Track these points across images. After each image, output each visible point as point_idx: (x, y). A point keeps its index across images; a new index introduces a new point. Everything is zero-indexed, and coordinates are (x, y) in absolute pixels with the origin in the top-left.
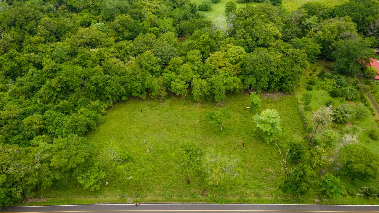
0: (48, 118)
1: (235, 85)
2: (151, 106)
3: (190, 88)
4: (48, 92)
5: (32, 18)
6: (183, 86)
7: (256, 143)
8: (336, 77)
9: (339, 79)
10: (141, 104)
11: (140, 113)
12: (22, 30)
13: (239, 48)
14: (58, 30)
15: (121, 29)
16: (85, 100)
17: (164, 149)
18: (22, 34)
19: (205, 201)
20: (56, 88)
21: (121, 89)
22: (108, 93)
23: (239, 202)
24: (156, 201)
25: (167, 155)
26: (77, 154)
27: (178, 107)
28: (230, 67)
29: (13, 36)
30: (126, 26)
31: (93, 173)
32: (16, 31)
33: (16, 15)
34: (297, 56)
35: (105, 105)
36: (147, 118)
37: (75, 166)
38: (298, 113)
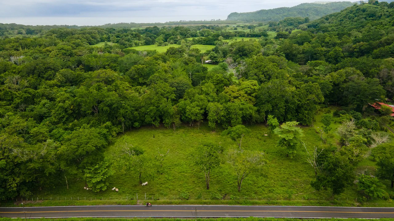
0: (56, 134)
1: (251, 111)
2: (164, 133)
3: (205, 114)
4: (59, 112)
5: (51, 68)
6: (198, 111)
7: (279, 160)
8: (352, 113)
9: (355, 114)
10: (154, 132)
11: (152, 138)
12: (39, 78)
14: (74, 79)
15: (136, 77)
17: (179, 163)
18: (39, 81)
19: (227, 203)
20: (68, 109)
21: (134, 113)
22: (121, 115)
23: (267, 205)
24: (171, 203)
25: (182, 167)
26: (88, 143)
27: (192, 134)
28: (245, 97)
29: (29, 82)
30: (142, 74)
31: (101, 169)
32: (34, 79)
33: (37, 65)
35: (116, 129)
36: (159, 142)
37: (84, 153)
38: (318, 139)
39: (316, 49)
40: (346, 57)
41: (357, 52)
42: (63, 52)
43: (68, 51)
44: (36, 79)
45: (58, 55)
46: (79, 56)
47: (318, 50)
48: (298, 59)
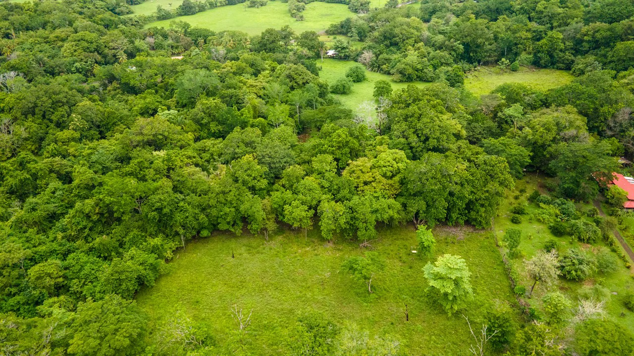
0: (73, 266)
1: (391, 212)
2: (250, 247)
3: (316, 218)
4: (76, 221)
5: (62, 102)
6: (304, 214)
7: (430, 313)
8: (560, 203)
9: (564, 206)
10: (233, 244)
11: (230, 259)
12: (45, 121)
13: (396, 153)
14: (103, 121)
15: (205, 121)
16: (138, 236)
17: (270, 322)
18: (44, 127)
20: (90, 214)
21: (200, 218)
22: (178, 224)
25: (275, 333)
26: (117, 330)
27: (295, 248)
28: (382, 184)
29: (28, 130)
30: (214, 116)
32: (35, 123)
33: (38, 98)
34: (493, 166)
35: (173, 245)
36: (242, 268)
37: (112, 352)
38: (498, 263)
39: (517, 35)
40: (568, 50)
41: (589, 42)
42: (84, 45)
43: (92, 43)
44: (38, 124)
45: (75, 51)
46: (111, 49)
47: (521, 38)
48: (485, 52)
